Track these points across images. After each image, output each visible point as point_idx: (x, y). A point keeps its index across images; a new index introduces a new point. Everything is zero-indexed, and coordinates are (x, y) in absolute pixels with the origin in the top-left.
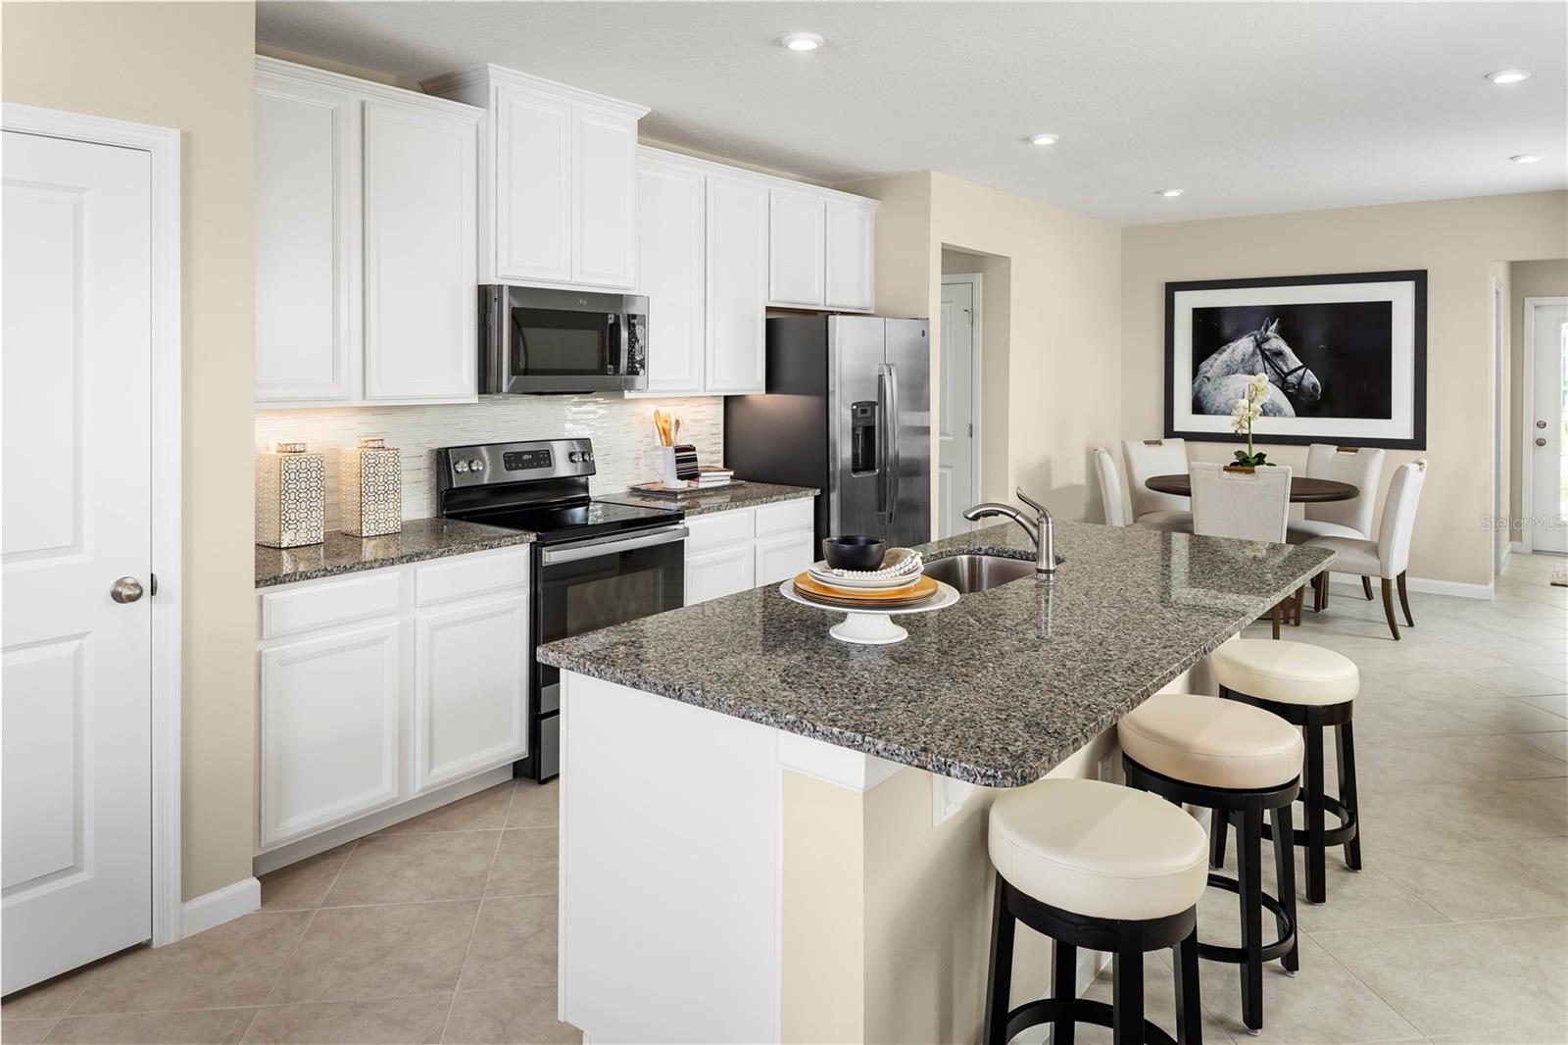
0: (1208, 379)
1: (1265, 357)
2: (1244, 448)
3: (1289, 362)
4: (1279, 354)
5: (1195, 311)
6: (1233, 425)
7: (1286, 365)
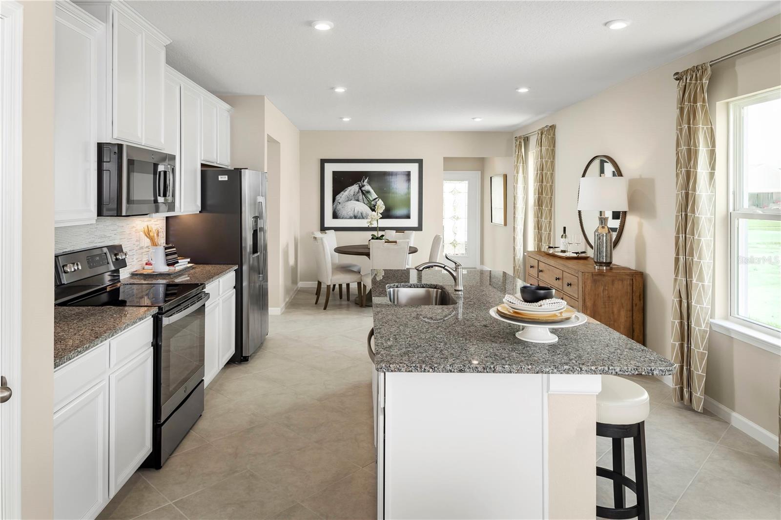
0: (340, 203)
1: (363, 193)
2: (375, 233)
3: (372, 196)
4: (368, 192)
5: (334, 172)
6: (367, 223)
7: (371, 197)
